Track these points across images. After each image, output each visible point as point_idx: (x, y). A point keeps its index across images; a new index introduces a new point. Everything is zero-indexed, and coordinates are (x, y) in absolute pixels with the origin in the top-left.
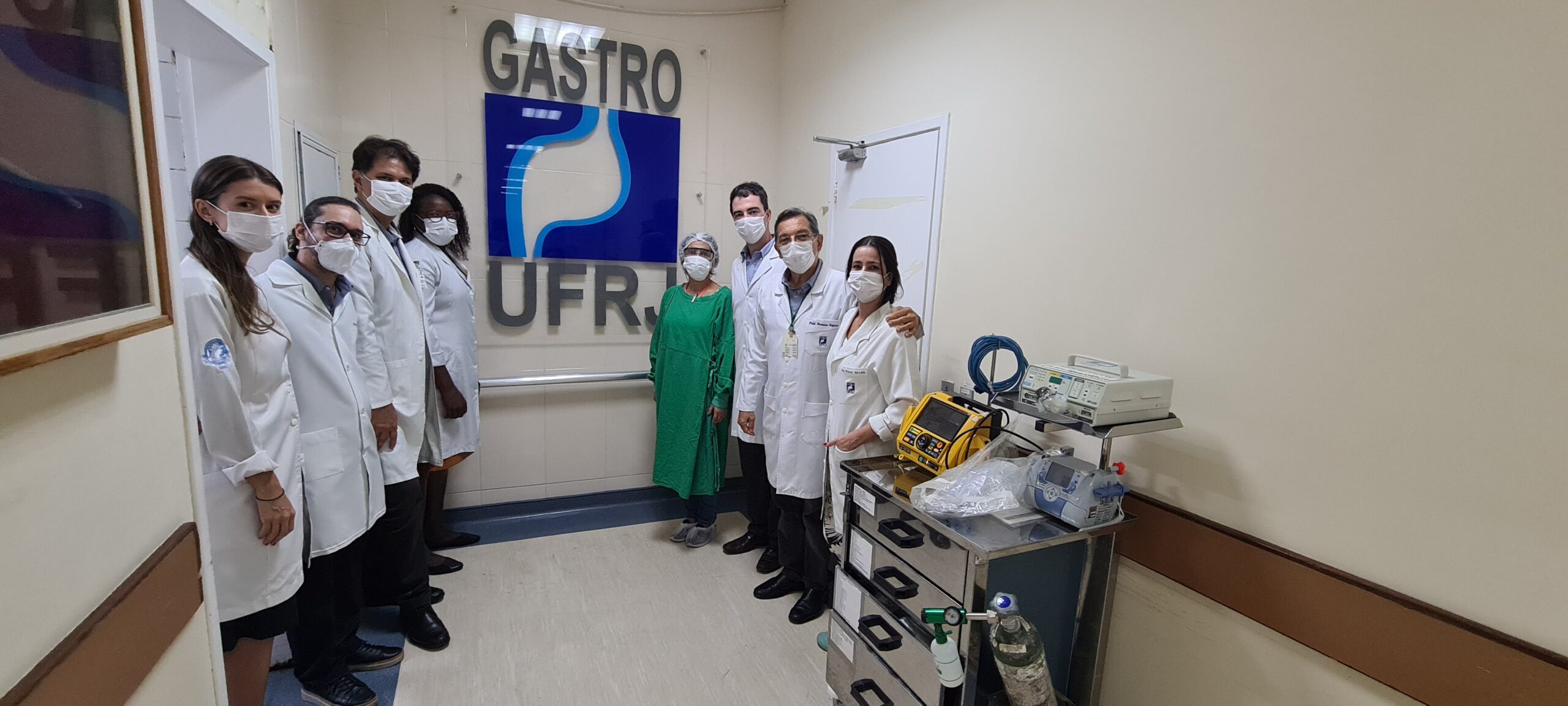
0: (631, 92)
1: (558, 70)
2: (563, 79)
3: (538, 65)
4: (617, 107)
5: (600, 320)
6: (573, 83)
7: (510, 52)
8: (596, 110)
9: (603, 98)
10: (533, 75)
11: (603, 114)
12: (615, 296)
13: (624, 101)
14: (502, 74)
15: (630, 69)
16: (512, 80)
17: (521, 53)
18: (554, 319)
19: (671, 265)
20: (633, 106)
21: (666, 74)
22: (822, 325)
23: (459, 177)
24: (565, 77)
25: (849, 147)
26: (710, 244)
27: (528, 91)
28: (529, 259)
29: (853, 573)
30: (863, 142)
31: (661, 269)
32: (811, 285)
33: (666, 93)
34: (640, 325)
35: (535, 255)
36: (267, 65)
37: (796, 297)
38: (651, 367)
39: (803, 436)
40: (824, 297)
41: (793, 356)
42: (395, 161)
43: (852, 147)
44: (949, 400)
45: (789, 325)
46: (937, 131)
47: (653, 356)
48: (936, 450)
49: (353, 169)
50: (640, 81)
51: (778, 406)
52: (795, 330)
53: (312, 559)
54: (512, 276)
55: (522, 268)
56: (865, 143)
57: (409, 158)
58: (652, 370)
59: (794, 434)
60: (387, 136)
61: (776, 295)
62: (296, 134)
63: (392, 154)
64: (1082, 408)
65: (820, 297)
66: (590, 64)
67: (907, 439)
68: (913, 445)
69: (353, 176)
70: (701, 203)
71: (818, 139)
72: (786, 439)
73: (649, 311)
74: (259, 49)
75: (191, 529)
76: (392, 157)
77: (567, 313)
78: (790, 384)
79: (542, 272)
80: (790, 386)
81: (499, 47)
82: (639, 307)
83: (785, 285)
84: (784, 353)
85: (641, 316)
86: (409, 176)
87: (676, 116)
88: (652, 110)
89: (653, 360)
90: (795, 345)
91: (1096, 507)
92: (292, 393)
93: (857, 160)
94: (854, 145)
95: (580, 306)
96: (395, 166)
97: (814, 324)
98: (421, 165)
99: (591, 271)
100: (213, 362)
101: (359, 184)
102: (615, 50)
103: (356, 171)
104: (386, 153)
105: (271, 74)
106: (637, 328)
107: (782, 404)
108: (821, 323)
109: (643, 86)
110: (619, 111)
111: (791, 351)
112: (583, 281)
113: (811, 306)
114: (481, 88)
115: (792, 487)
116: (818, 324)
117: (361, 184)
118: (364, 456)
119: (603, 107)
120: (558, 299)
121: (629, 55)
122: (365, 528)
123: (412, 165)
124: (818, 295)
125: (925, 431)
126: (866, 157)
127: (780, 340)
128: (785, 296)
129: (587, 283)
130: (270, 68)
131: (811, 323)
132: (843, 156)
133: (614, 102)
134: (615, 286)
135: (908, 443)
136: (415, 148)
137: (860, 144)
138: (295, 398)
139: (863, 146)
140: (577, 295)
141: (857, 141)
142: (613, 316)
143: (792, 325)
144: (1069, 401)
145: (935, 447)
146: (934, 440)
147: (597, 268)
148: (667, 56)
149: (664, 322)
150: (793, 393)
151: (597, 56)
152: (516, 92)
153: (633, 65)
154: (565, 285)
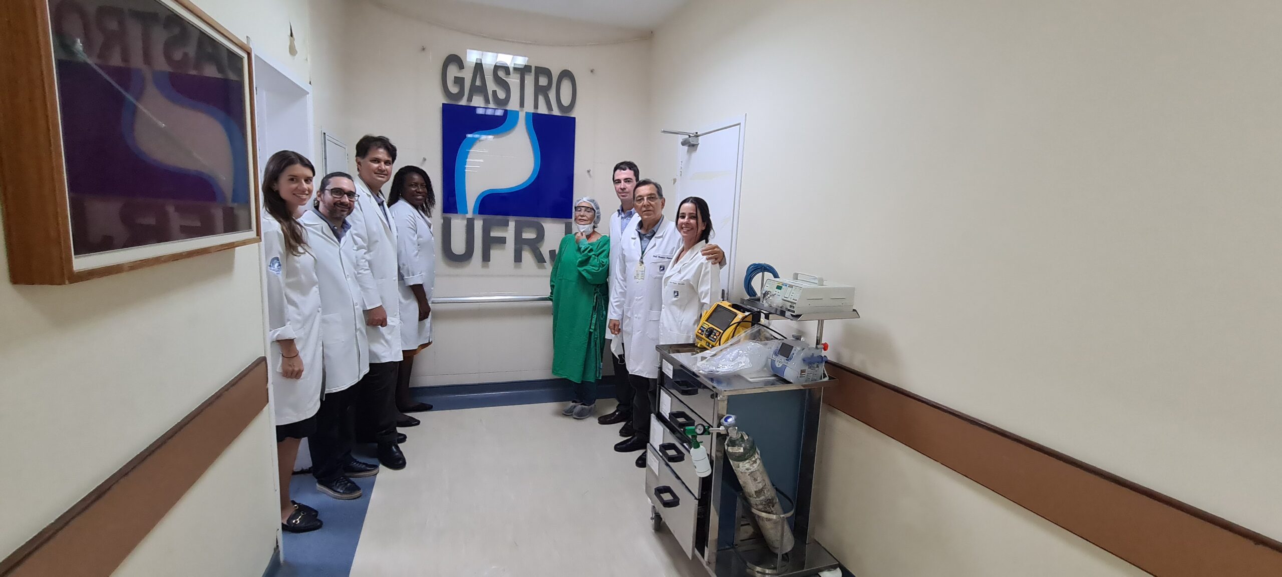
0: (541, 99)
1: (491, 86)
2: (494, 92)
3: (478, 83)
4: (532, 110)
5: (518, 258)
6: (501, 95)
7: (460, 75)
8: (517, 113)
9: (522, 104)
10: (474, 90)
11: (522, 116)
12: (528, 242)
13: (536, 106)
14: (454, 90)
15: (540, 84)
16: (461, 94)
17: (467, 75)
18: (486, 258)
19: (569, 220)
20: (543, 110)
21: (566, 87)
22: (662, 258)
23: (425, 159)
24: (496, 91)
25: (688, 136)
26: (593, 205)
27: (471, 101)
28: (470, 215)
29: (660, 418)
30: (697, 133)
31: (563, 223)
32: (655, 231)
33: (566, 100)
34: (546, 262)
35: (474, 212)
36: (308, 93)
37: (645, 239)
38: (550, 291)
39: (648, 334)
40: (663, 240)
41: (642, 279)
42: (381, 150)
43: (690, 136)
44: (729, 306)
45: (640, 258)
46: (739, 126)
47: (552, 283)
48: (715, 337)
49: (356, 156)
50: (548, 93)
51: (632, 314)
52: (644, 261)
53: (326, 394)
54: (458, 225)
55: (465, 222)
56: (698, 134)
57: (390, 147)
58: (552, 293)
59: (641, 332)
60: (376, 134)
61: (632, 238)
62: (323, 134)
63: (379, 145)
64: (790, 304)
65: (661, 239)
66: (513, 81)
67: (700, 331)
68: (702, 335)
69: (356, 160)
70: (590, 176)
71: (664, 132)
72: (636, 335)
73: (552, 253)
74: (302, 83)
75: (263, 360)
76: (380, 147)
77: (494, 253)
78: (640, 298)
79: (478, 225)
80: (640, 299)
81: (453, 71)
82: (545, 250)
83: (638, 231)
84: (635, 277)
85: (547, 256)
86: (390, 159)
87: (573, 116)
88: (556, 112)
89: (552, 287)
90: (642, 271)
91: (805, 370)
92: (318, 292)
93: (693, 145)
94: (691, 135)
95: (504, 249)
96: (382, 154)
97: (656, 257)
98: (397, 152)
99: (512, 225)
100: (274, 270)
101: (359, 166)
102: (531, 72)
103: (358, 157)
104: (376, 145)
105: (310, 99)
106: (544, 265)
107: (634, 312)
108: (661, 256)
109: (550, 96)
110: (533, 113)
111: (640, 276)
112: (507, 231)
113: (655, 245)
114: (441, 100)
115: (640, 370)
116: (659, 257)
117: (361, 166)
118: (357, 333)
119: (522, 111)
120: (489, 243)
121: (540, 75)
122: (358, 379)
123: (392, 152)
124: (659, 237)
125: (711, 326)
126: (698, 144)
127: (633, 268)
128: (638, 239)
129: (509, 233)
130: (309, 95)
131: (654, 256)
132: (683, 144)
133: (529, 108)
134: (529, 235)
135: (700, 334)
136: (393, 141)
137: (695, 134)
138: (319, 295)
139: (697, 136)
141: (692, 133)
142: (527, 256)
143: (642, 258)
144: (783, 300)
145: (715, 335)
146: (715, 331)
147: (516, 221)
148: (566, 74)
149: (563, 260)
150: (641, 304)
151: (518, 76)
152: (463, 102)
153: (543, 81)
154: (494, 234)
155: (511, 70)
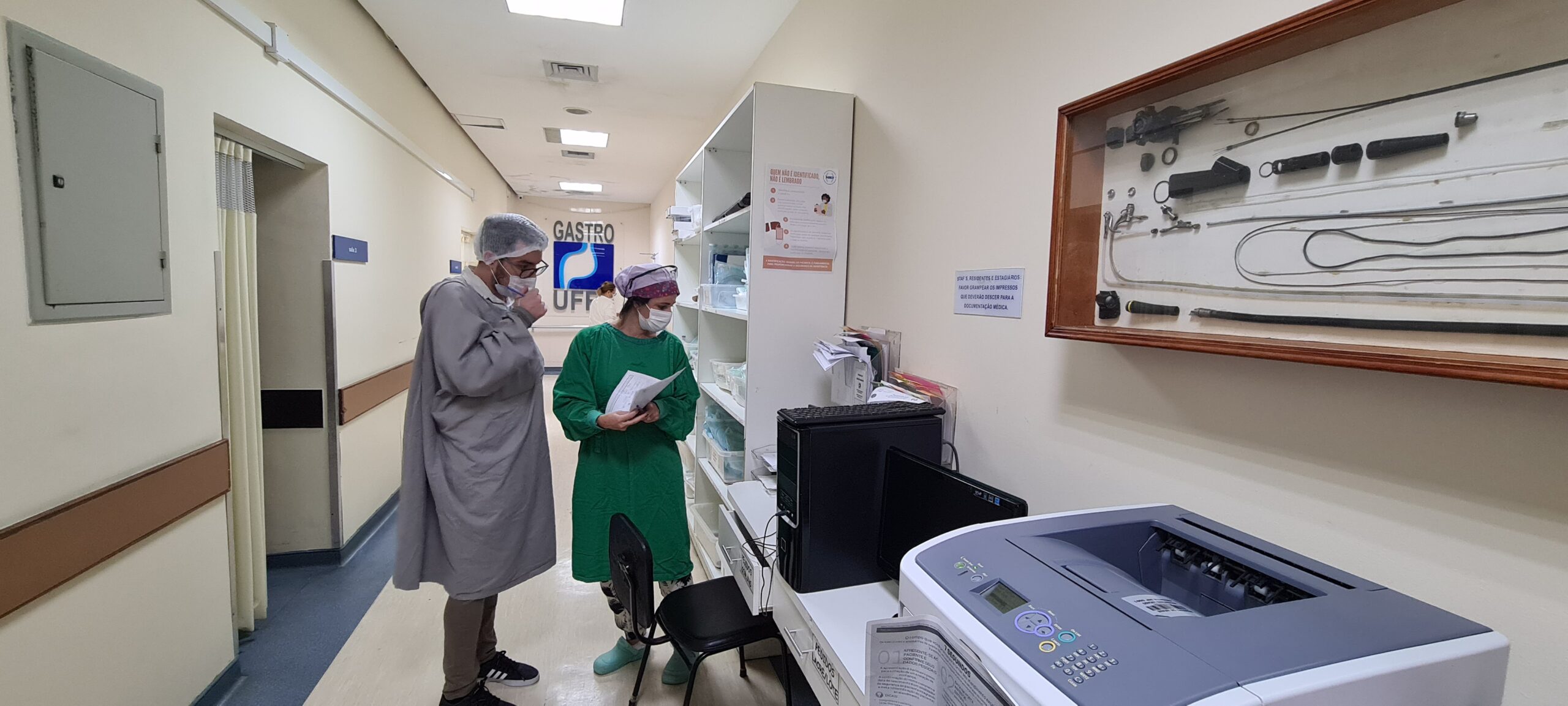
0: (598, 237)
1: (575, 232)
2: (576, 236)
3: (569, 232)
4: (594, 242)
6: (580, 236)
7: (561, 229)
8: (587, 244)
9: (589, 240)
10: (568, 235)
11: (589, 245)
13: (595, 240)
14: (559, 235)
16: (562, 237)
17: (564, 229)
18: (573, 308)
20: (598, 242)
21: (609, 231)
24: (577, 234)
27: (566, 239)
28: (566, 289)
33: (609, 237)
35: (568, 288)
54: (560, 293)
55: (563, 292)
66: (585, 231)
77: (577, 306)
79: (569, 293)
81: (559, 227)
87: (612, 244)
88: (605, 242)
99: (585, 293)
102: (593, 225)
109: (602, 235)
120: (575, 301)
121: (597, 227)
129: (583, 297)
133: (592, 241)
140: (580, 300)
147: (587, 292)
148: (609, 226)
151: (587, 227)
152: (563, 240)
153: (598, 229)
154: (577, 297)
155: (584, 225)
